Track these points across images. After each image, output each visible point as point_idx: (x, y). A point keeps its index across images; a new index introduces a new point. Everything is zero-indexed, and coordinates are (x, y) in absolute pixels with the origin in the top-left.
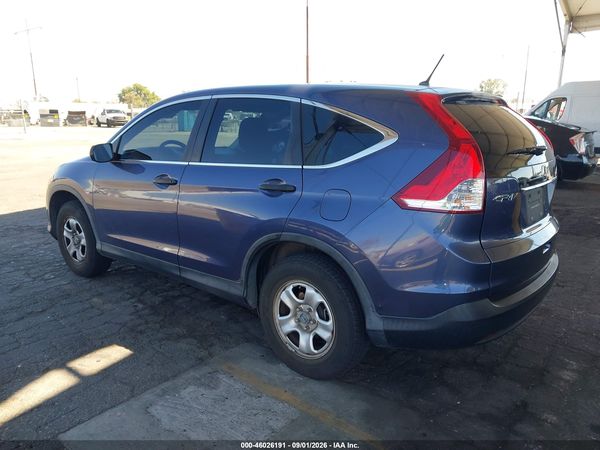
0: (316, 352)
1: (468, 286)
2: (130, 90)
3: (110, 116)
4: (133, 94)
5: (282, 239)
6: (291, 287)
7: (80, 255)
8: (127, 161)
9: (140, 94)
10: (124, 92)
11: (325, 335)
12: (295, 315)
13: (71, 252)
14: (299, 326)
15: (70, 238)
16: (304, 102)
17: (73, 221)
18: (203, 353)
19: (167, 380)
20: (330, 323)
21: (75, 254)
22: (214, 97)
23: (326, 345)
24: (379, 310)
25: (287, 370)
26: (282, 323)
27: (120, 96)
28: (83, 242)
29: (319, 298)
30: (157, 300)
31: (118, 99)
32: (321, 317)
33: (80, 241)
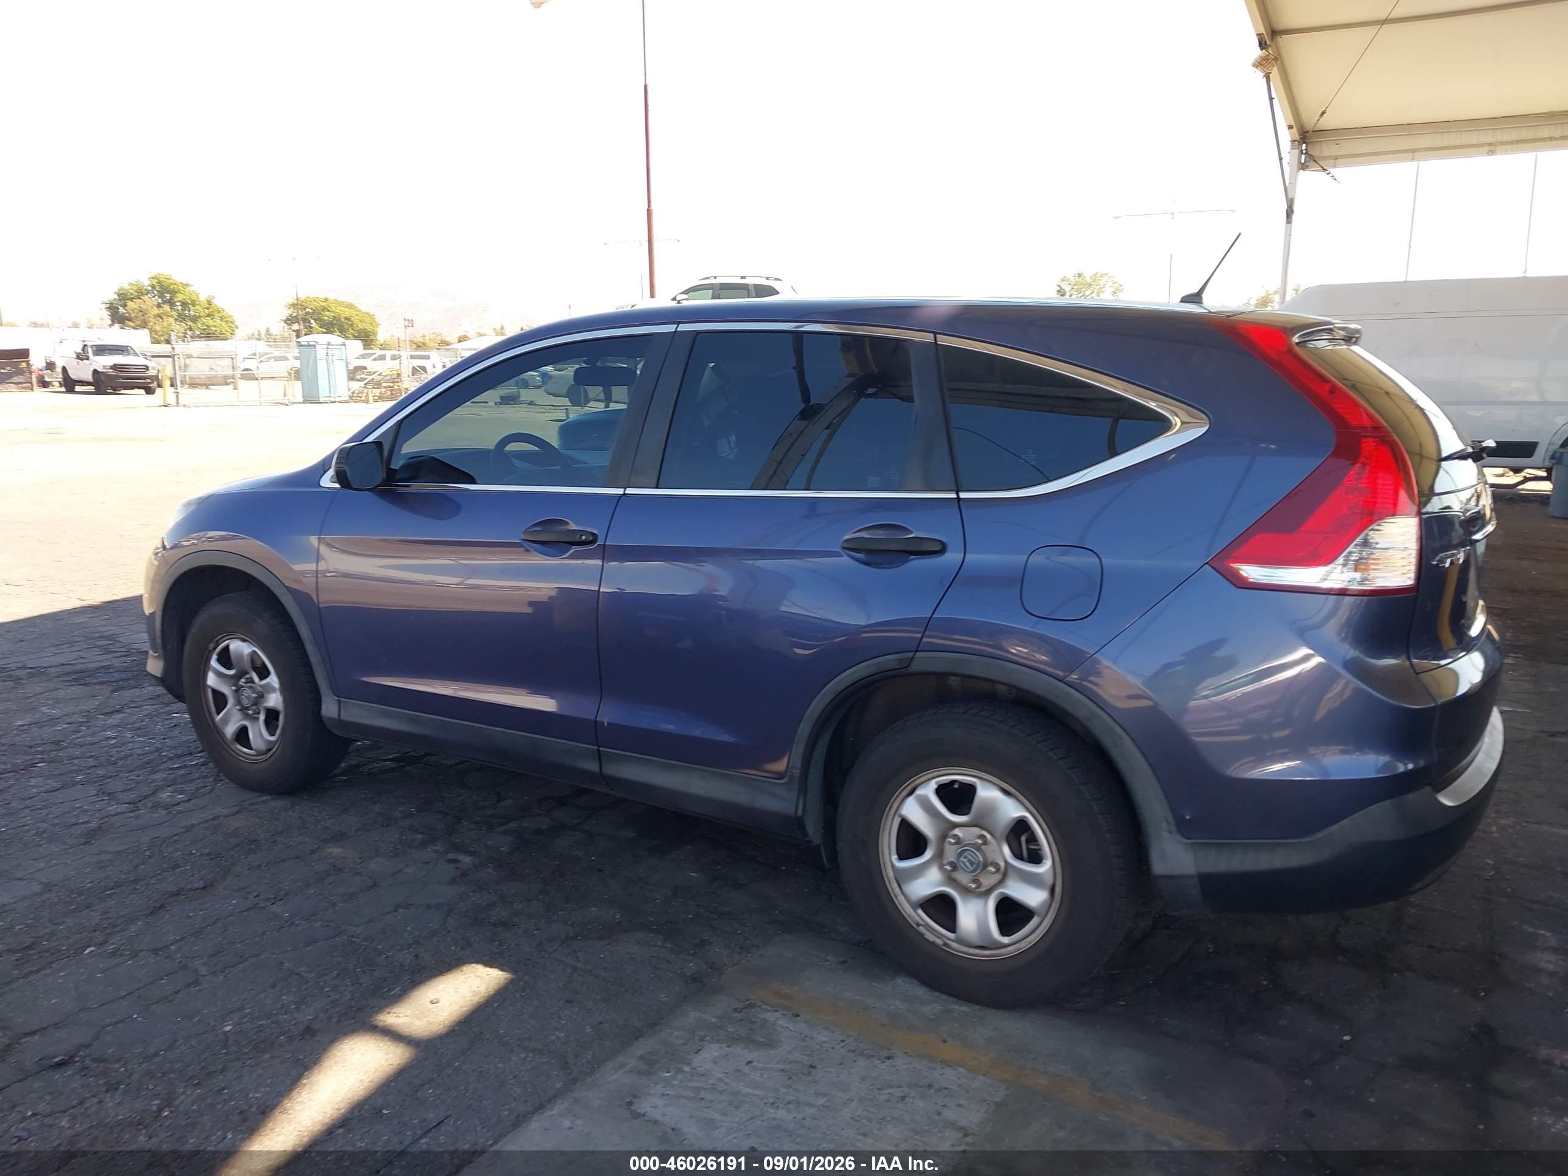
0: (1006, 940)
1: (1383, 759)
2: (140, 293)
3: (104, 363)
4: (150, 302)
5: (915, 667)
6: (933, 785)
7: (259, 735)
8: (416, 487)
9: (171, 303)
10: (123, 297)
11: (1033, 897)
12: (940, 855)
13: (230, 730)
14: (951, 881)
15: (226, 689)
16: (944, 341)
17: (240, 648)
18: (692, 966)
19: (638, 1035)
20: (1045, 868)
21: (242, 735)
22: (683, 327)
23: (1035, 921)
24: (1184, 828)
25: (921, 991)
26: (903, 878)
27: (112, 309)
28: (274, 700)
29: (1011, 809)
30: (500, 841)
31: (106, 315)
32: (1018, 856)
33: (261, 696)
